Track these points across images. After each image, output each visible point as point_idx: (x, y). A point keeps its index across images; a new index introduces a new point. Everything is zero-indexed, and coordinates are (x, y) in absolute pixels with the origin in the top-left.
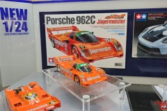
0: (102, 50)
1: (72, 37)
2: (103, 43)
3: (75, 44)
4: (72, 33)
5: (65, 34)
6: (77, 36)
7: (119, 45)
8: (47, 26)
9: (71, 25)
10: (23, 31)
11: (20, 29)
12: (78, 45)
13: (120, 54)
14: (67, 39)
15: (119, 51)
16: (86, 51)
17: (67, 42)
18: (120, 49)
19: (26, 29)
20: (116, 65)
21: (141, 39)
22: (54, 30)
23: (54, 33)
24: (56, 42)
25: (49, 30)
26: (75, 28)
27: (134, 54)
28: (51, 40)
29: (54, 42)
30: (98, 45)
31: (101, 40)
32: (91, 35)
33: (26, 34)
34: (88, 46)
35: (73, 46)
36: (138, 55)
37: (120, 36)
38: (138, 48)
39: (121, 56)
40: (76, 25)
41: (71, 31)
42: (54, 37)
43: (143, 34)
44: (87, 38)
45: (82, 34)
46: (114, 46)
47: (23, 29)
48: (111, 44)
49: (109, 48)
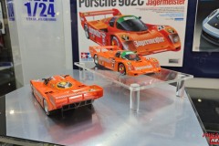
0: (152, 41)
1: (112, 24)
2: (153, 32)
3: (116, 34)
4: (113, 19)
5: (103, 21)
6: (119, 22)
7: (176, 35)
8: (79, 10)
9: (111, 8)
10: (49, 16)
11: (46, 13)
12: (120, 35)
13: (176, 46)
14: (106, 27)
15: (175, 43)
16: (130, 43)
17: (106, 30)
18: (176, 40)
19: (53, 14)
20: (171, 61)
21: (206, 26)
22: (89, 14)
23: (89, 19)
24: (91, 31)
25: (83, 15)
26: (116, 12)
27: (196, 47)
28: (84, 28)
29: (88, 31)
30: (147, 35)
31: (150, 27)
32: (138, 21)
34: (134, 36)
35: (112, 36)
36: (200, 48)
37: (178, 21)
38: (202, 39)
39: (178, 49)
40: (117, 7)
41: (111, 16)
42: (88, 25)
43: (209, 19)
44: (133, 26)
45: (126, 19)
46: (169, 37)
47: (49, 13)
48: (164, 33)
49: (162, 39)
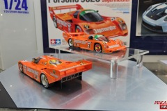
0: (107, 29)
1: (76, 16)
2: (108, 22)
3: (79, 24)
4: (76, 12)
5: (68, 14)
6: (82, 14)
7: (124, 24)
8: (48, 5)
9: (75, 3)
10: (23, 10)
11: (20, 7)
12: (82, 24)
13: (124, 32)
14: (71, 18)
15: (124, 30)
16: (91, 31)
17: (71, 21)
18: (124, 28)
19: (26, 8)
21: (145, 17)
22: (57, 8)
23: (57, 12)
24: (59, 21)
25: (51, 9)
26: (79, 7)
27: (138, 33)
28: (53, 19)
29: (56, 21)
30: (103, 25)
31: (105, 18)
32: (96, 14)
33: (26, 13)
34: (93, 25)
35: (76, 25)
36: (142, 33)
37: (125, 14)
38: (142, 27)
39: (126, 34)
40: (80, 3)
41: (75, 10)
42: (56, 17)
43: (147, 12)
44: (92, 17)
45: (87, 12)
46: (119, 25)
47: (22, 7)
48: (116, 23)
49: (114, 27)
